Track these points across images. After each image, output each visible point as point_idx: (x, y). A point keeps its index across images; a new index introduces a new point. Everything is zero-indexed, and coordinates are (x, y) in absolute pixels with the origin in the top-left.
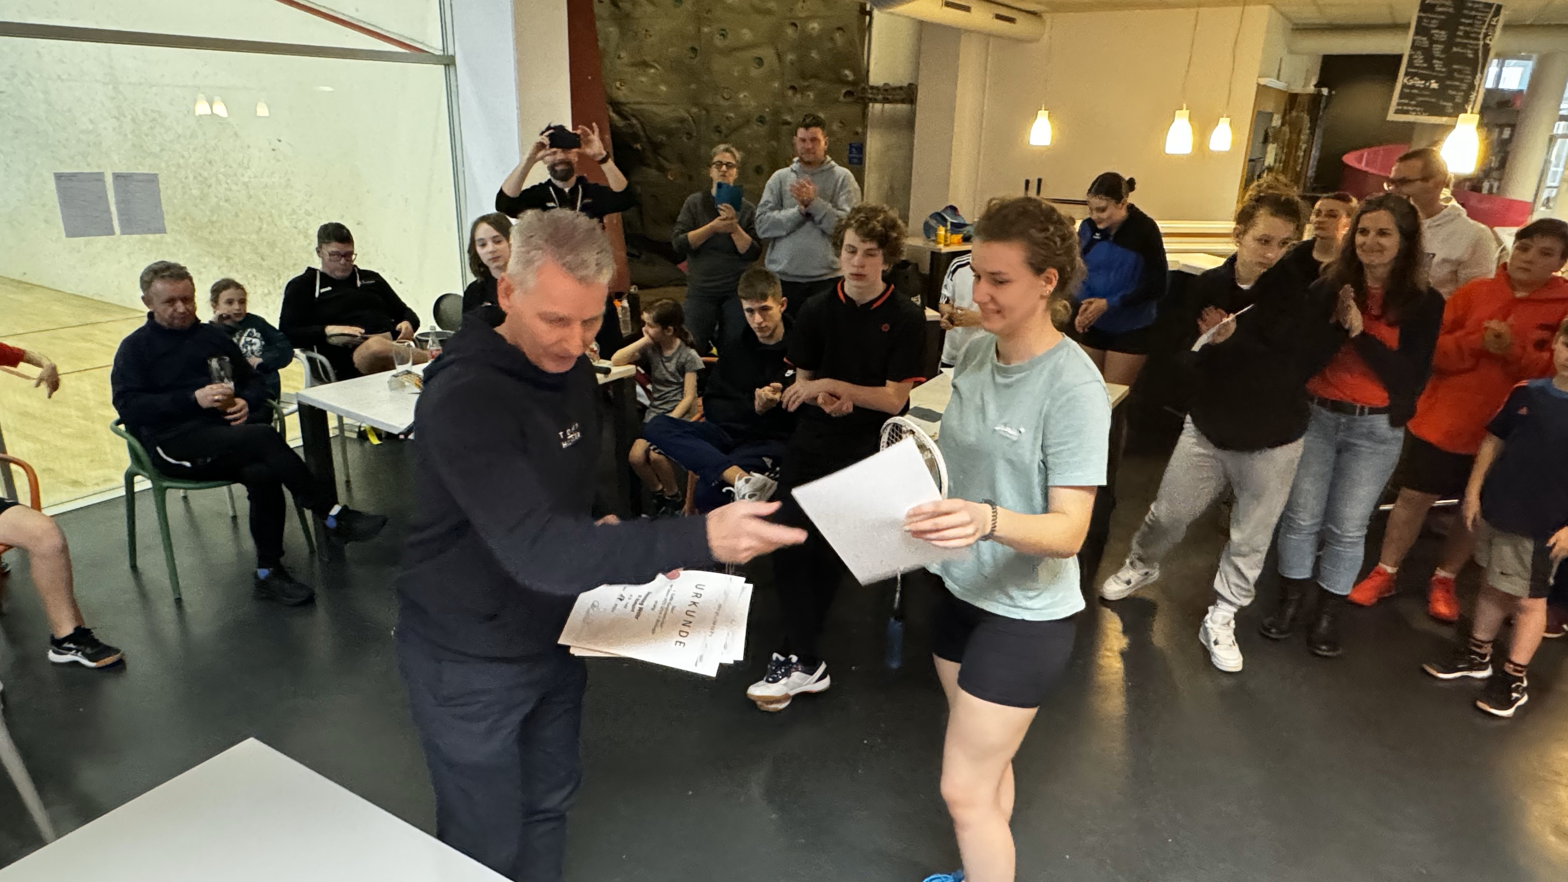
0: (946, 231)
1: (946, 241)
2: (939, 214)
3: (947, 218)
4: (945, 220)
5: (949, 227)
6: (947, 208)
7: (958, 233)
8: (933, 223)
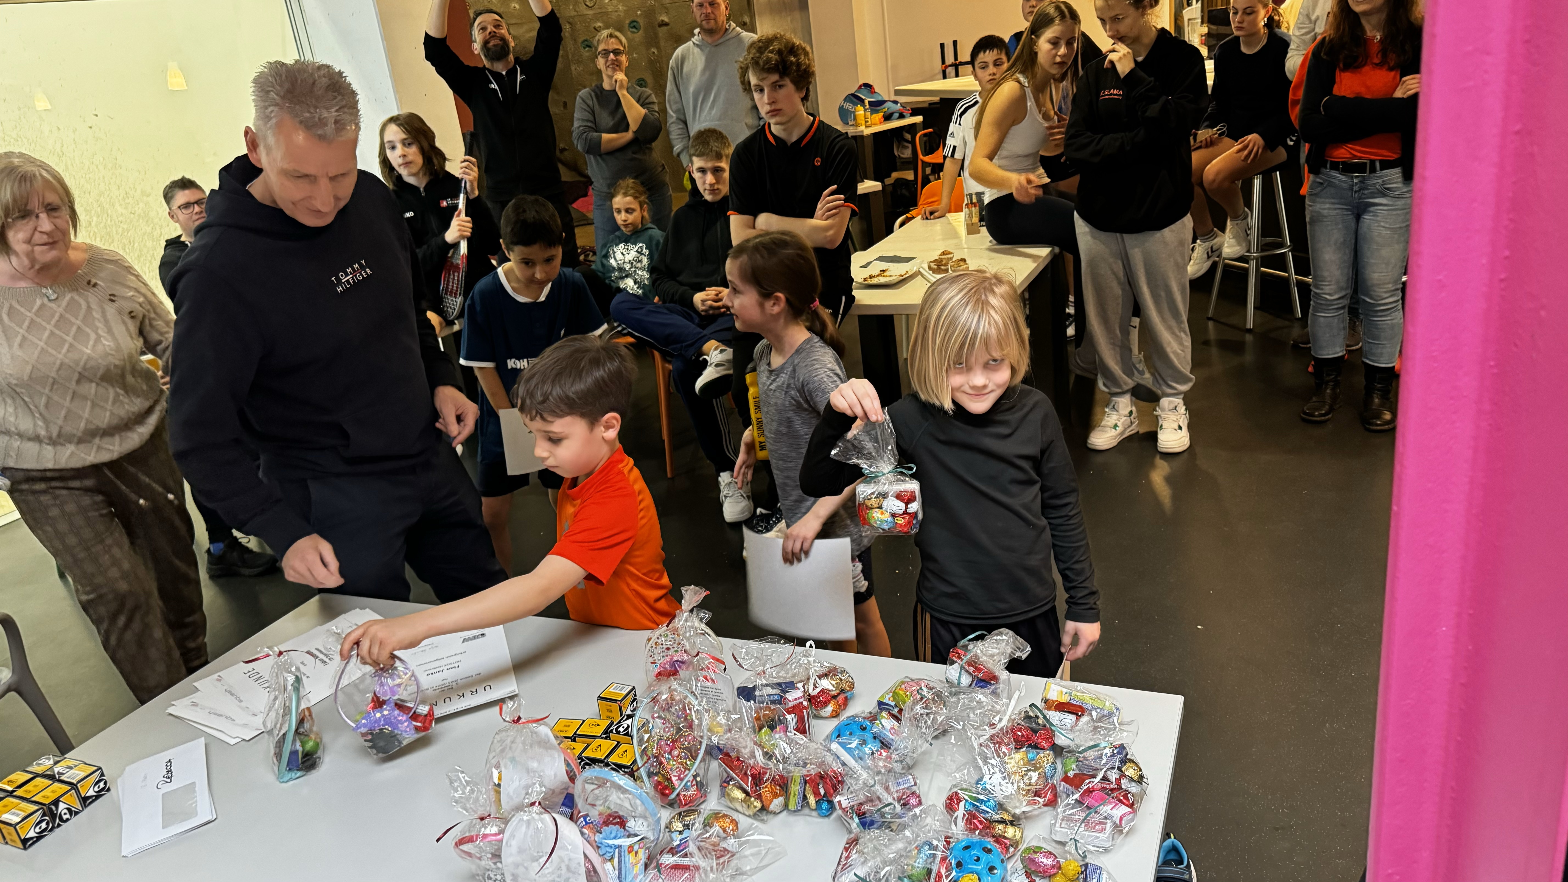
0: (865, 110)
1: (866, 122)
2: (853, 95)
3: (863, 97)
4: (862, 101)
5: (868, 106)
6: (860, 86)
7: (877, 112)
8: (848, 106)
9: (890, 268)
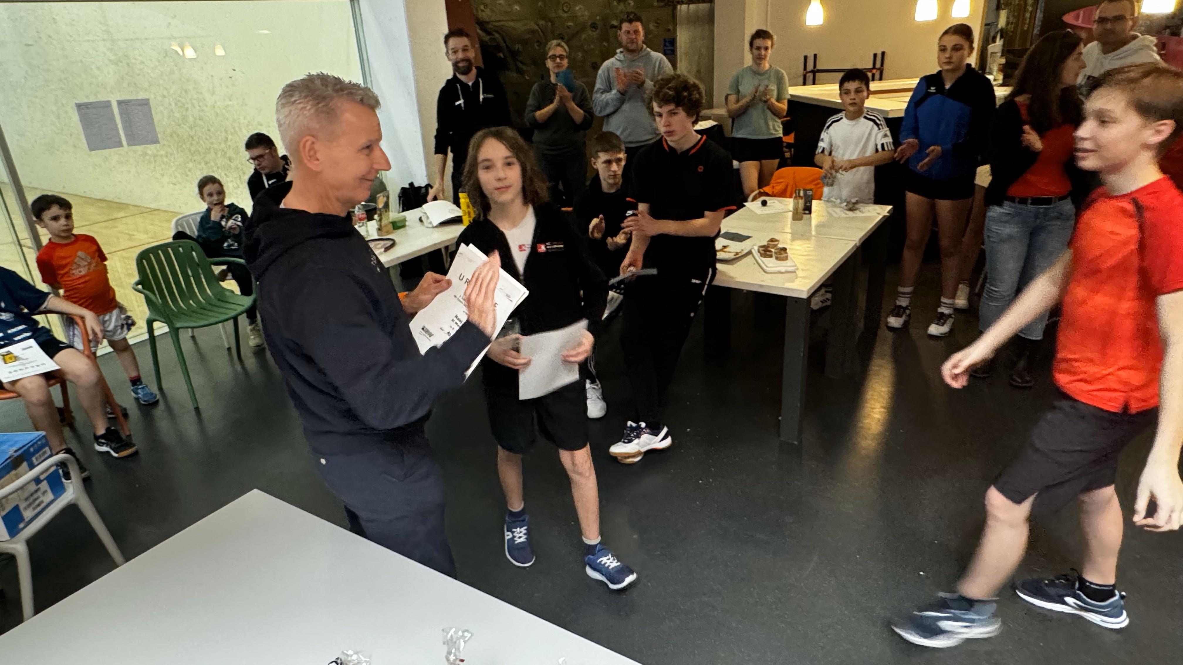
9: (731, 245)
